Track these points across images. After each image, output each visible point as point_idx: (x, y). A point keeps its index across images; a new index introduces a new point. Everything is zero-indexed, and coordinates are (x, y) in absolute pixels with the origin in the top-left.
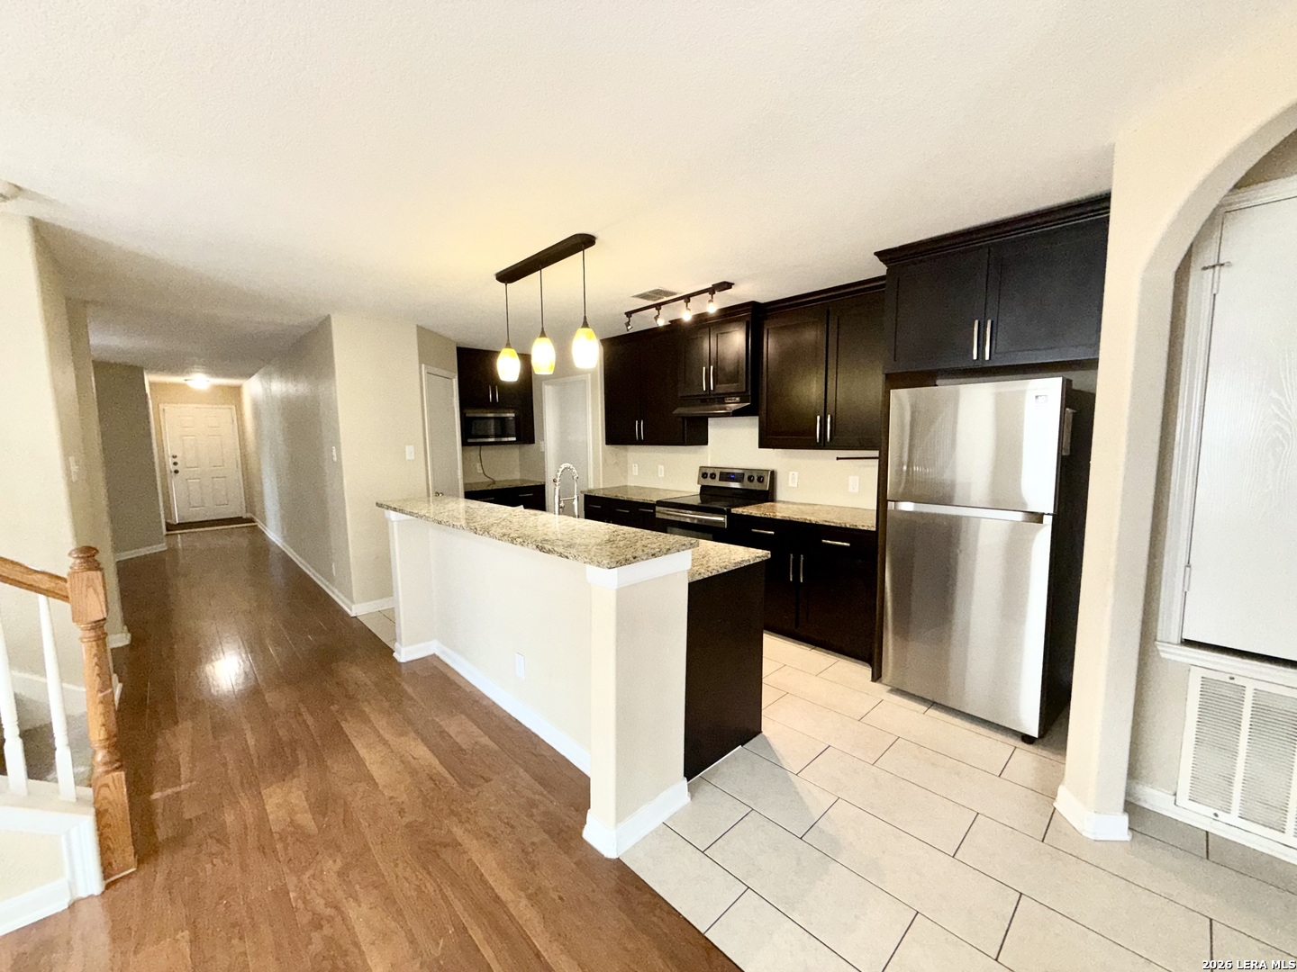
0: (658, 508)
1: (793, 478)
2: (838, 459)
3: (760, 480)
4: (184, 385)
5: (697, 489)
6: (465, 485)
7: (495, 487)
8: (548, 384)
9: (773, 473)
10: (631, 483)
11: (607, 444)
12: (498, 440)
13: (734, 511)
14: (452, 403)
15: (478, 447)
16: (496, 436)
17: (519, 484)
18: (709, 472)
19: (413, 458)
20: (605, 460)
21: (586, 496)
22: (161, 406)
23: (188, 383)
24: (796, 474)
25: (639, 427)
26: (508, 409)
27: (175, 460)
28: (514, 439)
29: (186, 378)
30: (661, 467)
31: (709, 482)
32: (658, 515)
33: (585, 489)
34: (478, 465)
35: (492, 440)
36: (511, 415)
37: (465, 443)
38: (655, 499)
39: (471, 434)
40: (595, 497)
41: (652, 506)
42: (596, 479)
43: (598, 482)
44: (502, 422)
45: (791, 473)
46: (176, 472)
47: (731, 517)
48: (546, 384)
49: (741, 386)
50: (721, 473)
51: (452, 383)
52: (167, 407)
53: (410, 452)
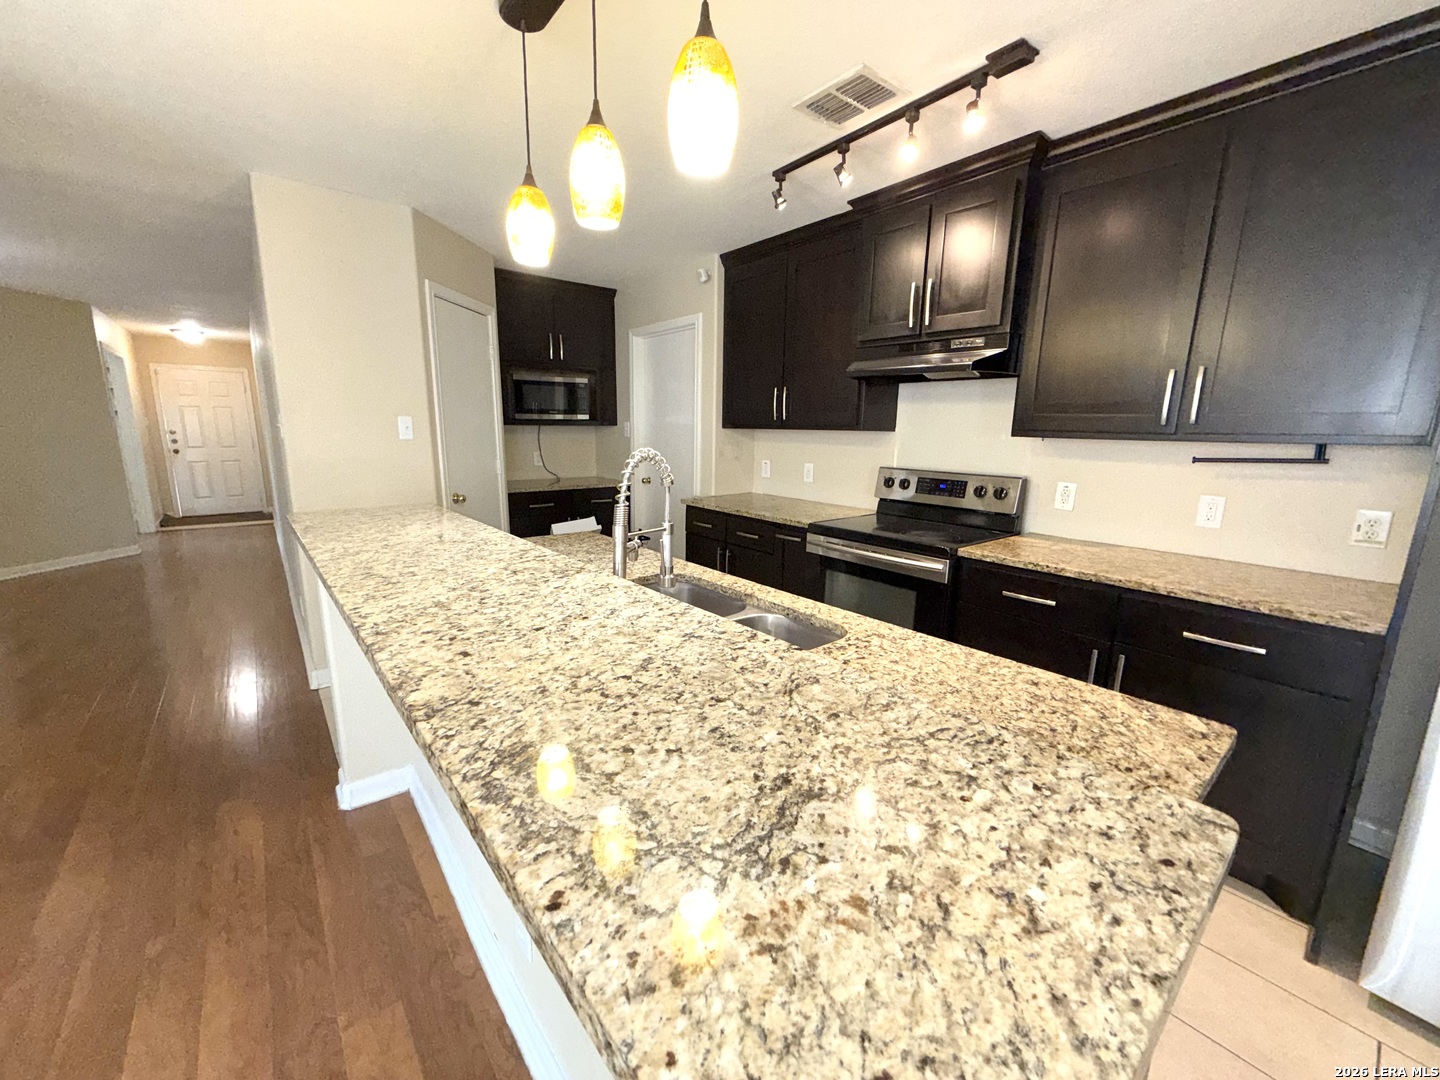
0: (810, 537)
1: (1065, 493)
2: (1195, 460)
3: (1000, 494)
4: (171, 338)
5: (872, 505)
6: (509, 483)
7: (556, 488)
8: (637, 335)
9: (1025, 482)
10: (758, 488)
11: (724, 427)
12: (568, 417)
13: (965, 551)
14: (486, 352)
15: (537, 427)
16: (565, 412)
17: (594, 484)
18: (899, 477)
19: (411, 436)
20: (720, 454)
21: (689, 508)
22: (152, 366)
23: (175, 334)
24: (1073, 487)
25: (780, 401)
26: (581, 372)
27: (173, 437)
28: (586, 417)
29: (173, 327)
30: (809, 466)
31: (898, 494)
32: (810, 549)
33: (688, 496)
34: (536, 454)
35: (560, 417)
36: (582, 380)
37: (508, 420)
38: (806, 521)
39: (519, 406)
40: (703, 510)
41: (801, 531)
42: (705, 481)
43: (708, 486)
44: (571, 389)
45: (1061, 485)
46: (176, 452)
47: (958, 564)
48: (633, 335)
49: (991, 314)
50: (920, 481)
51: (487, 319)
52: (162, 368)
53: (405, 427)
